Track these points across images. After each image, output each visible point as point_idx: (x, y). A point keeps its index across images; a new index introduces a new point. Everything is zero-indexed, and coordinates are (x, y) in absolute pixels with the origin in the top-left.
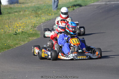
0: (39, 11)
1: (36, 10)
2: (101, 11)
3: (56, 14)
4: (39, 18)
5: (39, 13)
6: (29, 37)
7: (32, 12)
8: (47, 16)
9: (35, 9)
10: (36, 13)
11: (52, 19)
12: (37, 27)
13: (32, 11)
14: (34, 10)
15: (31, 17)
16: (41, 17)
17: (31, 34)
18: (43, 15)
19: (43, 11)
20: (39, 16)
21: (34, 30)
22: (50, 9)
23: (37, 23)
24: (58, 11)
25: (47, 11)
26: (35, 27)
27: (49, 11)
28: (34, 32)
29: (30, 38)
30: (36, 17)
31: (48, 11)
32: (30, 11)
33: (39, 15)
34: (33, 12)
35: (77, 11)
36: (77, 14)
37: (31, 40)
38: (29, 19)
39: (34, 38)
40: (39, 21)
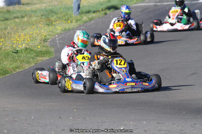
0: (53, 16)
1: (48, 14)
3: (79, 20)
4: (51, 28)
5: (53, 19)
6: (37, 56)
7: (41, 18)
10: (48, 19)
11: (73, 28)
12: (49, 40)
13: (42, 15)
14: (45, 15)
15: (40, 25)
16: (55, 26)
17: (40, 51)
18: (58, 22)
19: (59, 15)
20: (52, 24)
21: (44, 46)
22: (69, 13)
23: (50, 35)
25: (65, 16)
26: (45, 40)
27: (68, 16)
28: (45, 48)
29: (38, 58)
30: (48, 25)
31: (66, 17)
32: (39, 16)
34: (43, 17)
37: (39, 61)
38: (37, 28)
39: (45, 58)
40: (52, 32)
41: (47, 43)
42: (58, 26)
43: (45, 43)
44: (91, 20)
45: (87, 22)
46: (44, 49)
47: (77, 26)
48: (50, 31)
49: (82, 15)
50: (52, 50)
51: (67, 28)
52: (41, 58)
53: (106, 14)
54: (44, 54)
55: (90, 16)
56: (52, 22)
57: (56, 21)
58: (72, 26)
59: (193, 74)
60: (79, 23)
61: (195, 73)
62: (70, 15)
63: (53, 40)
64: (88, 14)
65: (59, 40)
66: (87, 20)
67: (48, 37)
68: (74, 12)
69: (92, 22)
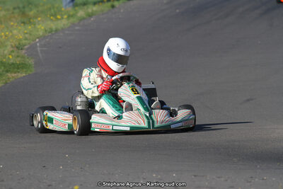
0: (31, 10)
1: (24, 7)
2: (178, 11)
3: (72, 16)
4: (30, 27)
5: (31, 13)
6: (7, 71)
7: (13, 13)
8: (49, 22)
9: (21, 6)
10: (24, 14)
11: (62, 29)
12: (26, 47)
13: (14, 8)
14: (19, 8)
15: (12, 23)
16: (35, 25)
17: (13, 64)
18: (39, 19)
19: (40, 9)
20: (30, 22)
21: (18, 56)
22: (56, 5)
23: (26, 39)
24: (75, 10)
25: (50, 9)
26: (19, 47)
27: (55, 9)
28: (19, 59)
29: (9, 74)
30: (24, 23)
31: (52, 11)
32: (8, 10)
33: (31, 20)
34: (17, 11)
35: (122, 11)
36: (120, 16)
37: (11, 80)
38: (7, 28)
39: (20, 75)
40: (30, 34)
41: (24, 51)
42: (39, 24)
43: (20, 51)
44: (90, 16)
45: (84, 19)
46: (18, 61)
47: (69, 25)
48: (27, 33)
49: (77, 8)
50: (31, 61)
51: (54, 28)
52: (13, 75)
53: (113, 6)
54: (18, 68)
55: (90, 11)
56: (30, 19)
57: (37, 18)
58: (62, 26)
59: (248, 100)
60: (72, 20)
61: (252, 100)
62: (57, 8)
63: (33, 47)
64: (85, 7)
65: (41, 46)
66: (85, 16)
67: (24, 42)
68: (64, 4)
69: (92, 19)
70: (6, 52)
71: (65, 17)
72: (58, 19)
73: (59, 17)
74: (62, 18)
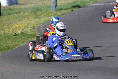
0: (39, 12)
1: (35, 11)
3: (55, 15)
4: (38, 19)
5: (39, 14)
6: (29, 38)
7: (31, 13)
8: (46, 17)
9: (34, 10)
10: (35, 14)
12: (36, 28)
14: (33, 11)
15: (31, 18)
16: (40, 18)
17: (31, 35)
18: (42, 16)
19: (42, 12)
20: (38, 17)
21: (33, 32)
22: (49, 10)
23: (36, 24)
24: (57, 12)
25: (46, 12)
26: (34, 28)
27: (49, 12)
28: (33, 33)
29: (29, 39)
30: (35, 17)
31: (47, 12)
32: (29, 12)
34: (32, 13)
35: (76, 12)
36: (76, 15)
38: (29, 20)
39: (34, 39)
40: (38, 22)
41: (35, 29)
42: (42, 18)
44: (63, 14)
51: (48, 20)
52: (31, 39)
53: (73, 10)
54: (33, 37)
55: (63, 12)
63: (39, 28)
64: (61, 11)
65: (42, 27)
66: (61, 15)
68: (52, 9)
69: (64, 16)
70: (28, 30)
71: (53, 15)
72: (49, 16)
73: (50, 15)
74: (51, 15)
